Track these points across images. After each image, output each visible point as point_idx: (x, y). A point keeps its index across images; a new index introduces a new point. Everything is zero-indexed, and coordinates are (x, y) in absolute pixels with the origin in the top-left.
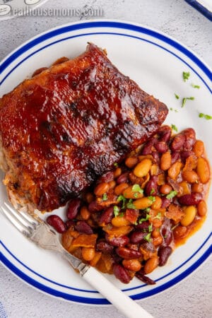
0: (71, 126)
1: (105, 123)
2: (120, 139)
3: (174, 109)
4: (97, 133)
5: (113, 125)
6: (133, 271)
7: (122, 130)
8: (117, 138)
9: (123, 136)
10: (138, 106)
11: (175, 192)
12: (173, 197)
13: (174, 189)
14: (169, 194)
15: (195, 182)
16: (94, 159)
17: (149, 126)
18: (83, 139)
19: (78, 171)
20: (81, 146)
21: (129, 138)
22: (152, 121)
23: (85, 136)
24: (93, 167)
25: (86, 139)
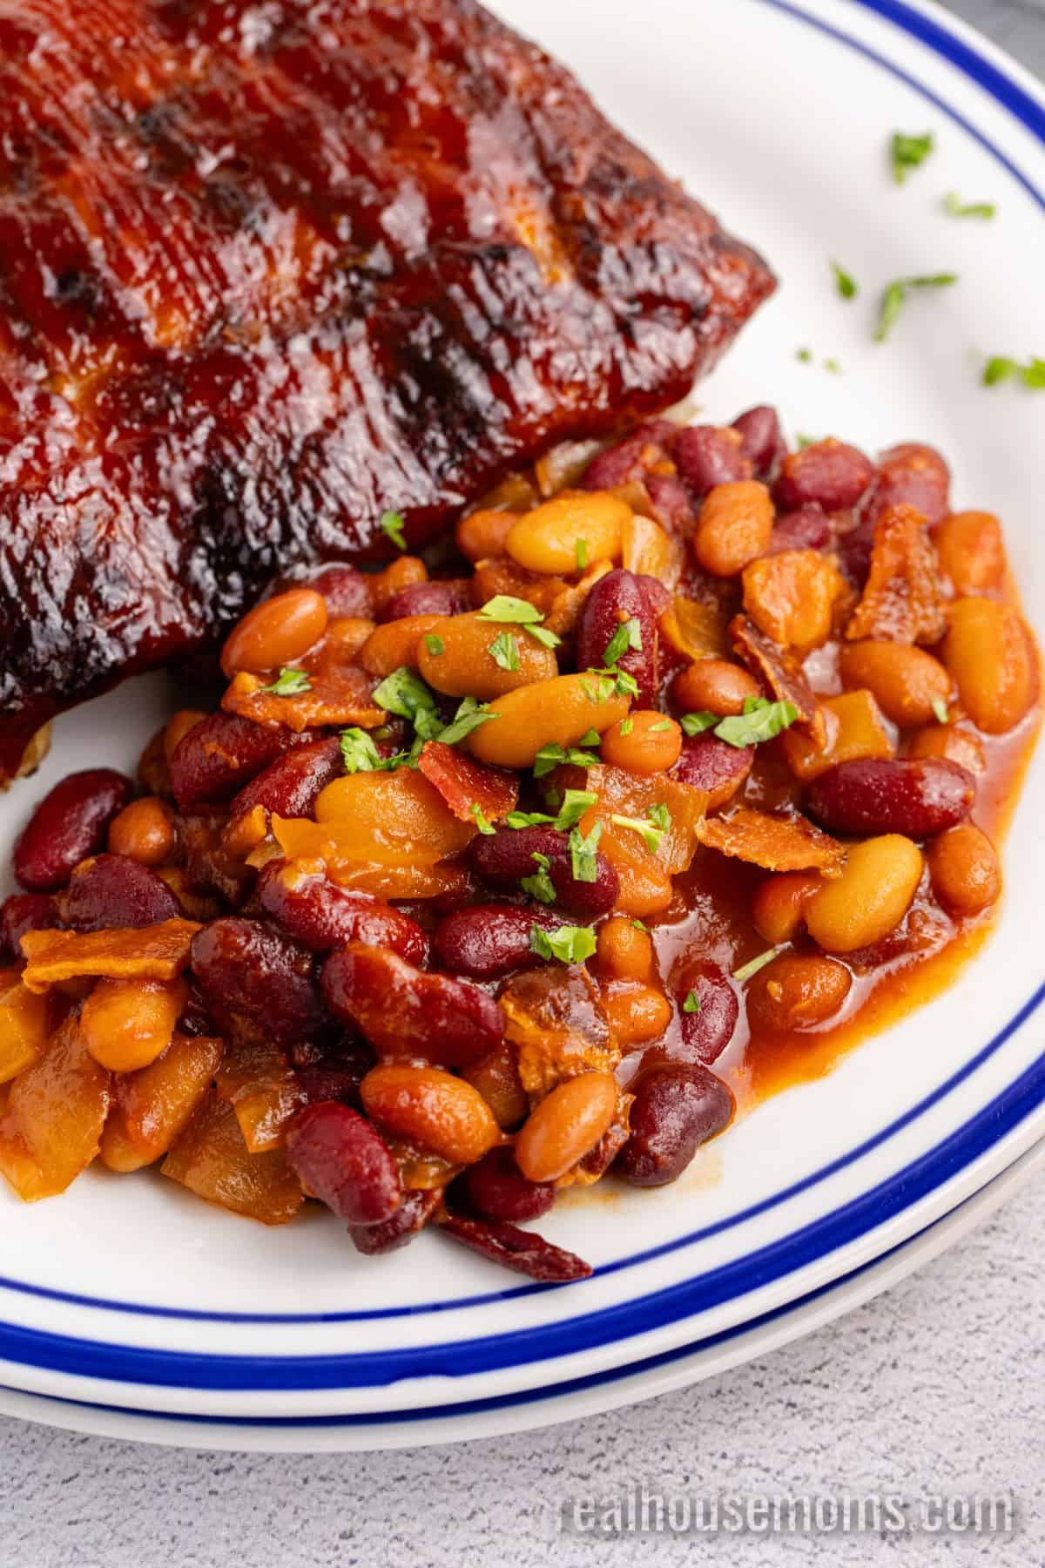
0: (121, 218)
1: (344, 232)
2: (438, 345)
3: (818, 356)
4: (291, 290)
5: (396, 251)
6: (427, 1150)
7: (456, 291)
8: (421, 337)
9: (455, 330)
10: (575, 177)
11: (779, 709)
12: (765, 738)
13: (779, 689)
14: (740, 713)
15: (931, 709)
16: (249, 438)
17: (637, 307)
18: (189, 305)
19: (131, 508)
20: (174, 355)
21: (498, 348)
22: (663, 281)
23: (203, 290)
24: (236, 489)
25: (211, 306)
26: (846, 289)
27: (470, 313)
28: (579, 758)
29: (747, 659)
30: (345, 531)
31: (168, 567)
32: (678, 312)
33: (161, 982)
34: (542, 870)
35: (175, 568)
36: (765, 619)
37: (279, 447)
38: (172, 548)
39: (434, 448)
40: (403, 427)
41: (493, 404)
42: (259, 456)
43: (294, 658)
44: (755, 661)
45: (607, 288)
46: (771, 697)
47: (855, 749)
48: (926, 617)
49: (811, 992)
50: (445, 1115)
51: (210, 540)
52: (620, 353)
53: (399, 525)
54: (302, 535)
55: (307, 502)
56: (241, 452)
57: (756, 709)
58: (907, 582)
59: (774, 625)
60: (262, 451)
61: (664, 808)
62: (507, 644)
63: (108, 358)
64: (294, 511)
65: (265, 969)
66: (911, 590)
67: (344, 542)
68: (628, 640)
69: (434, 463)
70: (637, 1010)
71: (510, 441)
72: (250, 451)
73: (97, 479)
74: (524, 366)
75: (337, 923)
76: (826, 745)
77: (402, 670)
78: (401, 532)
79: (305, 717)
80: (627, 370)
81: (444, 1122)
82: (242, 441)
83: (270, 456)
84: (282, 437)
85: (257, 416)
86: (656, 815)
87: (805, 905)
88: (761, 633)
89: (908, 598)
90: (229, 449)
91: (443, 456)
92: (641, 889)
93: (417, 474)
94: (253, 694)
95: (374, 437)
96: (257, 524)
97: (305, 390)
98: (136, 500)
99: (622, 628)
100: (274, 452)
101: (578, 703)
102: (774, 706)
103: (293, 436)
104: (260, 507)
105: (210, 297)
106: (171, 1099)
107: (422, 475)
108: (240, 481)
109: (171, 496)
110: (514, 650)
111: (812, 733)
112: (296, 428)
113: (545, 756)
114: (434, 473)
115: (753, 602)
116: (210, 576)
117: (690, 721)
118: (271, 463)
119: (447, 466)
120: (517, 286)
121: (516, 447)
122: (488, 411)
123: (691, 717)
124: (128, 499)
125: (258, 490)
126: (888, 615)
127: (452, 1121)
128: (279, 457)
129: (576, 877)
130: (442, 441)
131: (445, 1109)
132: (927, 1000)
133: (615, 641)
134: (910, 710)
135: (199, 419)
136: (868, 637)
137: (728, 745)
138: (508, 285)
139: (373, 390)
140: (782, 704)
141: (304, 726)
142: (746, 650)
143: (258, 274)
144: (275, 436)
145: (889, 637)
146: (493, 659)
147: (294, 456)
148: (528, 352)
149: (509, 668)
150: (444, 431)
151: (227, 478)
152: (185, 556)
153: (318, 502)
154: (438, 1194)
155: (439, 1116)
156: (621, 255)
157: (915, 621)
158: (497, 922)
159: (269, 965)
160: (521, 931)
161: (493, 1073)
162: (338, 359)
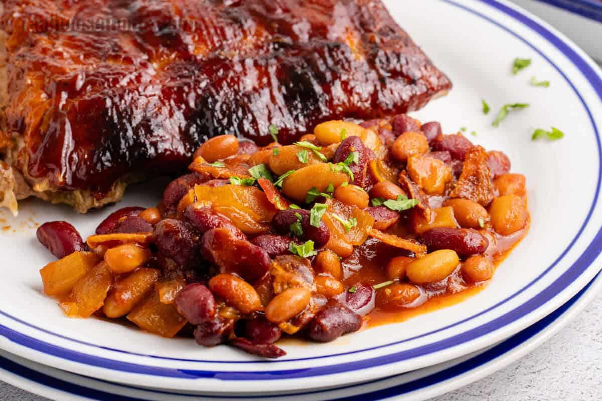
4: (251, 46)
5: (295, 39)
7: (316, 55)
10: (374, 29)
11: (412, 201)
12: (404, 209)
13: (413, 195)
14: (396, 200)
15: (478, 222)
16: (222, 88)
17: (389, 75)
18: (209, 43)
19: (170, 105)
20: (199, 57)
21: (329, 76)
22: (401, 66)
23: (216, 39)
24: (213, 104)
25: (217, 45)
26: (486, 110)
27: (320, 62)
28: (324, 195)
29: (403, 184)
30: (253, 127)
31: (180, 128)
32: (406, 80)
33: (140, 243)
34: (298, 220)
35: (183, 129)
36: (414, 174)
37: (233, 94)
38: (184, 123)
39: (296, 108)
40: (285, 97)
41: (323, 94)
42: (224, 95)
43: (222, 159)
44: (406, 184)
45: (378, 65)
46: (410, 197)
47: (441, 224)
48: (484, 194)
49: (402, 293)
50: (239, 290)
51: (199, 122)
52: (379, 88)
53: (277, 132)
54: (235, 125)
55: (240, 114)
56: (218, 93)
57: (402, 200)
58: (477, 179)
59: (417, 177)
60: (226, 94)
61: (355, 219)
62: (304, 154)
63: (173, 56)
64: (234, 116)
65: (180, 236)
66: (479, 183)
67: (252, 132)
68: (352, 159)
69: (295, 113)
70: (328, 283)
71: (328, 110)
72: (222, 93)
73: (158, 92)
74: (338, 83)
75: (212, 221)
76: (430, 220)
77: (262, 165)
78: (277, 135)
79: (220, 173)
80: (380, 95)
81: (238, 293)
82: (219, 89)
83: (229, 96)
84: (235, 90)
85: (227, 82)
86: (351, 220)
87: (406, 265)
88: (411, 179)
89: (477, 185)
90: (213, 91)
91: (299, 111)
92: (339, 243)
93: (288, 116)
94: (201, 163)
95: (273, 99)
96: (218, 117)
97: (248, 76)
98: (172, 102)
99: (351, 153)
100: (231, 95)
101: (327, 171)
102: (410, 200)
103: (239, 91)
104: (221, 112)
105: (218, 42)
106: (135, 287)
107: (289, 116)
108: (216, 101)
109: (187, 104)
110: (306, 156)
111: (424, 213)
112: (241, 88)
113: (311, 193)
114: (294, 116)
115: (410, 167)
116: (196, 135)
117: (375, 201)
118: (229, 98)
119: (300, 115)
120: (341, 57)
121: (329, 112)
122: (320, 96)
123: (375, 199)
124: (169, 102)
125: (221, 107)
126: (467, 190)
127: (242, 293)
128: (233, 97)
129: (311, 224)
130: (300, 106)
131: (240, 289)
132: (450, 305)
133: (348, 159)
134: (469, 221)
135: (203, 80)
136: (458, 197)
137: (388, 208)
138: (337, 55)
139: (275, 82)
140: (413, 200)
141: (219, 176)
142: (403, 181)
143: (239, 38)
144: (232, 89)
145: (466, 198)
146: (297, 158)
147: (238, 97)
148: (340, 78)
149: (304, 162)
150: (301, 102)
151: (210, 100)
152: (188, 126)
153: (244, 113)
154: (232, 321)
155: (237, 291)
156: (386, 54)
157: (478, 195)
158: (277, 238)
159: (182, 235)
160: (286, 243)
161: (263, 286)
162: (263, 69)
